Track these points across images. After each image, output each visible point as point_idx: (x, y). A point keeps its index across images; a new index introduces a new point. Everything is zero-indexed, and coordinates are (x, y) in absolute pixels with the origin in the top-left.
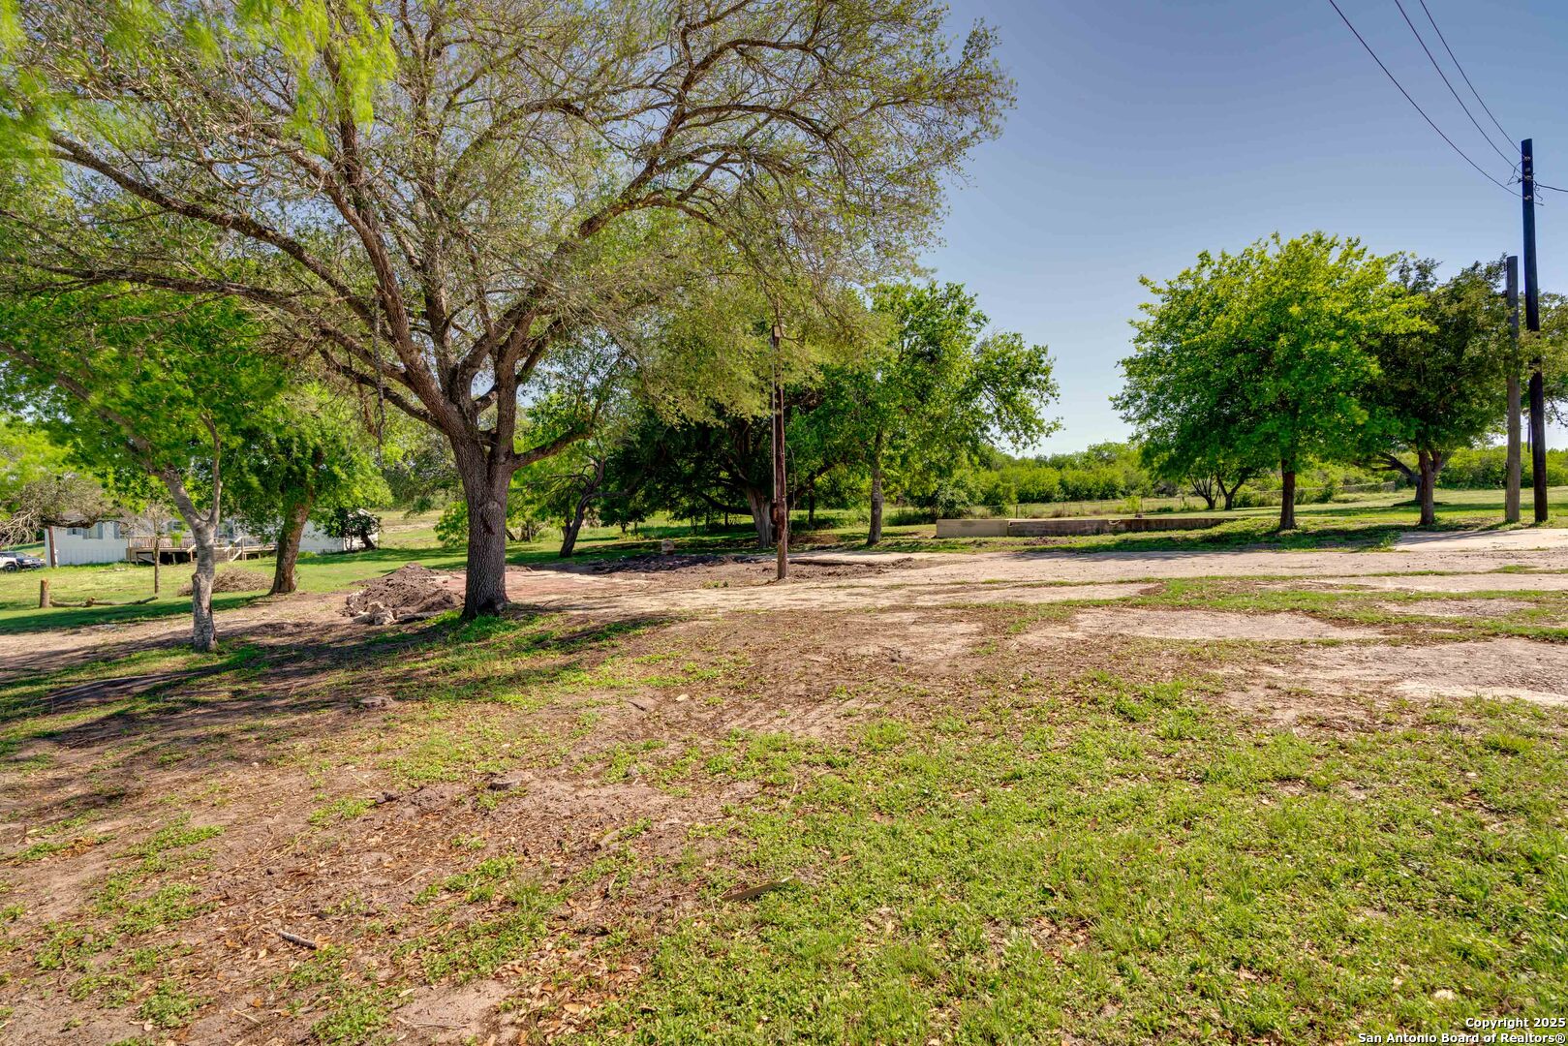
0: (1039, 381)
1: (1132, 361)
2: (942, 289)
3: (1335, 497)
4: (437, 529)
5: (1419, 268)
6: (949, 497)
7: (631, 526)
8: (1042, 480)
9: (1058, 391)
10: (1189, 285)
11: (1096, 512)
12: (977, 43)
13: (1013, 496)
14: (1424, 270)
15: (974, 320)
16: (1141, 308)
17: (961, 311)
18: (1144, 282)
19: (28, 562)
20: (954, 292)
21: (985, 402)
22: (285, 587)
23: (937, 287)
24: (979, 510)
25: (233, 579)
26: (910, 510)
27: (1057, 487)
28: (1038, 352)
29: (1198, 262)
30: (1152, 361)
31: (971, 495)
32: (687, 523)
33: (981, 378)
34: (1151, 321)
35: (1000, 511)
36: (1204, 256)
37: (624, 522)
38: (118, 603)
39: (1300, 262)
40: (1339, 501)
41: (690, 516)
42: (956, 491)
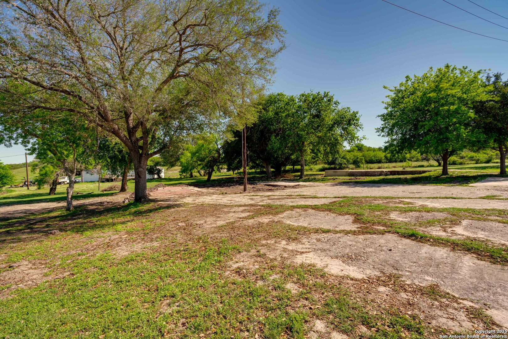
0: (355, 123)
1: (383, 116)
2: (322, 94)
3: (493, 161)
4: (180, 172)
5: (495, 76)
6: (340, 162)
7: (236, 171)
8: (378, 155)
9: (363, 126)
10: (403, 88)
11: (394, 167)
12: (272, 14)
13: (363, 161)
14: (497, 77)
15: (335, 104)
16: (386, 97)
17: (329, 101)
18: (385, 87)
19: (77, 181)
20: (326, 95)
21: (338, 131)
22: (124, 190)
23: (320, 93)
24: (351, 166)
25: (114, 187)
26: (326, 166)
27: (383, 158)
28: (355, 114)
29: (406, 79)
30: (390, 115)
31: (348, 161)
32: (253, 170)
33: (334, 123)
34: (389, 101)
35: (359, 167)
36: (407, 77)
37: (234, 170)
38: (84, 193)
39: (441, 76)
40: (494, 163)
41: (254, 168)
42: (342, 159)
